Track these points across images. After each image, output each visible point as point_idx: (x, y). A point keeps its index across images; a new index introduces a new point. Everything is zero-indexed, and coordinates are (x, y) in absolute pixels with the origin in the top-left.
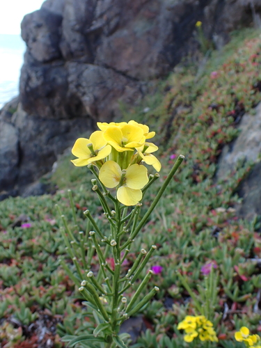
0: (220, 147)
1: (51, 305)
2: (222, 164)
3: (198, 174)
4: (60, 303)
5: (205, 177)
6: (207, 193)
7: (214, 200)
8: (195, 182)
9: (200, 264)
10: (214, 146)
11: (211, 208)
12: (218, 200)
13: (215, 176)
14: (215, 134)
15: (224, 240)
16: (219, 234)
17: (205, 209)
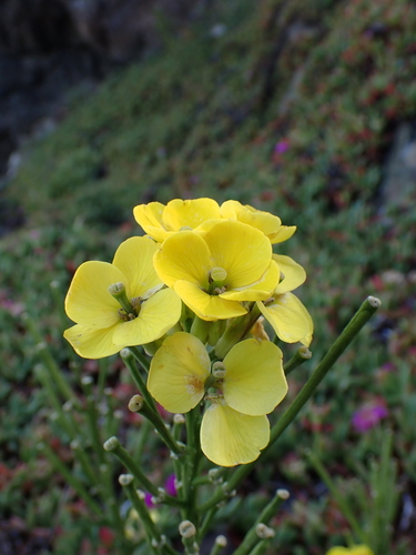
0: (391, 127)
1: (24, 507)
2: (394, 167)
3: (339, 189)
4: (44, 504)
5: (355, 197)
6: (362, 235)
7: (376, 253)
8: (332, 208)
9: (350, 407)
10: (377, 124)
11: (371, 272)
12: (386, 252)
13: (377, 197)
14: (379, 97)
15: (403, 353)
16: (392, 335)
17: (357, 274)
